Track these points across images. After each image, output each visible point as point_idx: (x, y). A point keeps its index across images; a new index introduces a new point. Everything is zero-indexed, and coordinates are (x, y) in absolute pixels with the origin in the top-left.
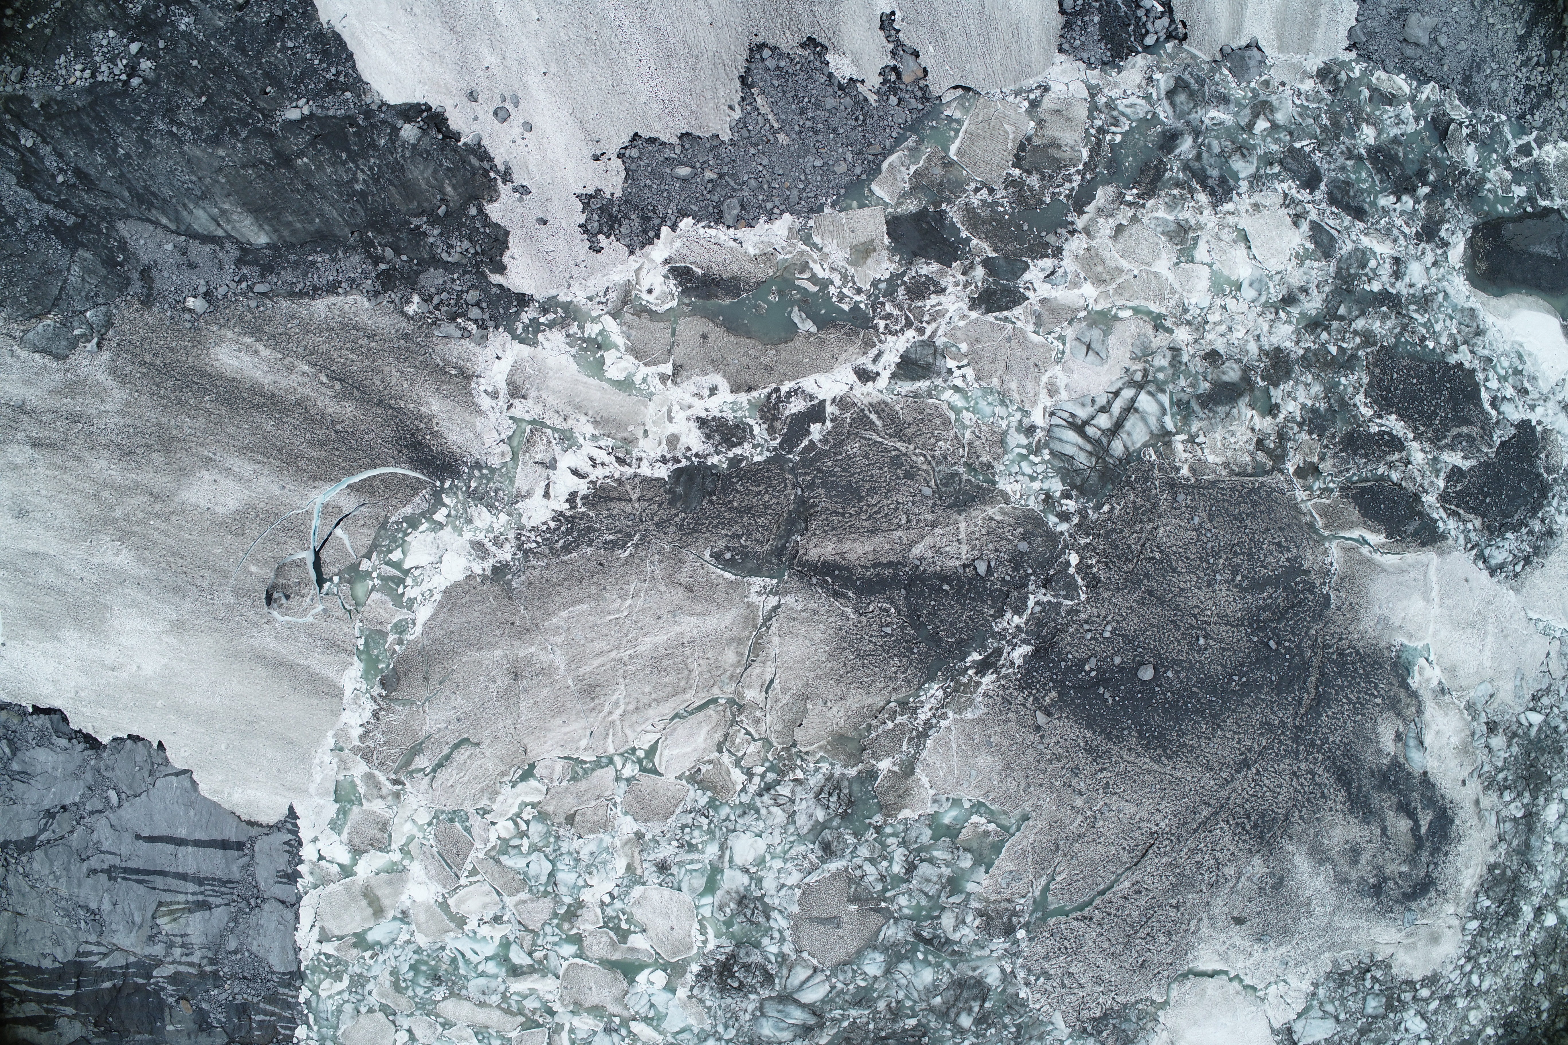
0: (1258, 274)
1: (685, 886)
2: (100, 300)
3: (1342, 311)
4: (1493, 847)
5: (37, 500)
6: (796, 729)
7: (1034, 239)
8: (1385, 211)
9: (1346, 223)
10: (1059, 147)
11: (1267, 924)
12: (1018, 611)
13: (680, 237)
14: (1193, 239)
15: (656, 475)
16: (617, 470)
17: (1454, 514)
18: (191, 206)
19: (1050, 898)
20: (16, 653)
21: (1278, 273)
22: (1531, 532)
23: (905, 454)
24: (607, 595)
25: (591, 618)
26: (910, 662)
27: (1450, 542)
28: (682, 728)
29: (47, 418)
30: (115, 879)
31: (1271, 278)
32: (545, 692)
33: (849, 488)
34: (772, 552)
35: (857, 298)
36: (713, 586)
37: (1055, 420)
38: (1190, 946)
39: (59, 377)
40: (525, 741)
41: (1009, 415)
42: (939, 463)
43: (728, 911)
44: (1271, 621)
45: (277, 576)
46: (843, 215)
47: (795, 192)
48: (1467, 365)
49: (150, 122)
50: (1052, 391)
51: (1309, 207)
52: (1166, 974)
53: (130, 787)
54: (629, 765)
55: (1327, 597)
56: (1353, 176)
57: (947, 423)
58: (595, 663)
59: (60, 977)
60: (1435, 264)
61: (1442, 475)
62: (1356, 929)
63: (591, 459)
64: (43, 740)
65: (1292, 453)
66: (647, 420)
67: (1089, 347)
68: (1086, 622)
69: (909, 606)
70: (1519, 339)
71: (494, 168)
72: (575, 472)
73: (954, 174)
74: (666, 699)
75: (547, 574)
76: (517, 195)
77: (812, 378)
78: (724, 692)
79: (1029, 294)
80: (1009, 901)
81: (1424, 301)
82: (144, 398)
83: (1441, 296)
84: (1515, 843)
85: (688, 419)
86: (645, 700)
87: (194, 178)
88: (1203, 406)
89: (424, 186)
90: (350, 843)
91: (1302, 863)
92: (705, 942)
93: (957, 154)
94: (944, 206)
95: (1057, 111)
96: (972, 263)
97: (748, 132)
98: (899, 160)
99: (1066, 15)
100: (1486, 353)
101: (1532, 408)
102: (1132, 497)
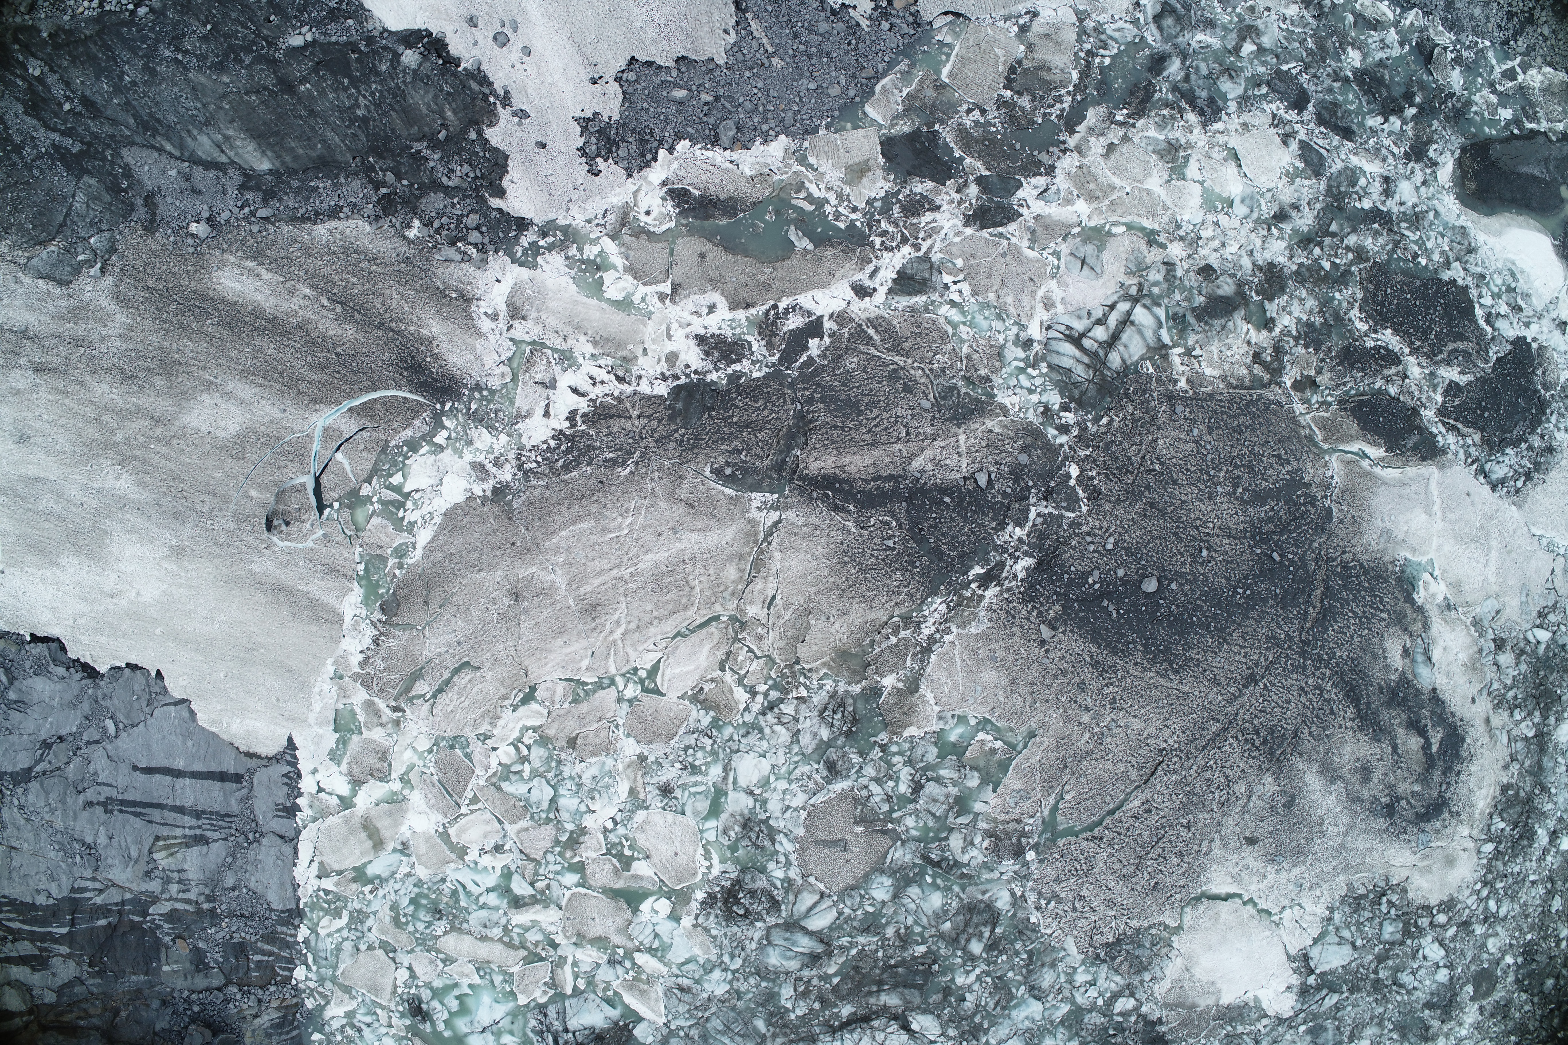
0: (1249, 190)
1: (688, 810)
2: (104, 226)
3: (1334, 227)
4: (1506, 767)
5: (38, 425)
6: (799, 646)
7: (1027, 157)
8: (1373, 132)
9: (1335, 143)
10: (1049, 69)
11: (1279, 844)
12: (1019, 523)
13: (677, 159)
14: (1183, 157)
15: (655, 393)
16: (616, 388)
17: (1452, 428)
18: (195, 132)
19: (1059, 818)
20: (15, 580)
21: (1269, 190)
22: (1530, 448)
23: (903, 368)
24: (608, 513)
25: (592, 537)
26: (913, 576)
27: (1450, 456)
28: (684, 646)
29: (50, 342)
30: (111, 812)
31: (1262, 195)
32: (546, 612)
33: (848, 402)
34: (772, 467)
35: (853, 216)
36: (713, 501)
37: (1052, 334)
38: (1203, 868)
39: (62, 302)
40: (526, 663)
41: (1006, 329)
42: (937, 376)
43: (732, 834)
44: (1274, 533)
45: (277, 502)
46: (837, 136)
47: (790, 114)
48: (1460, 282)
49: (156, 50)
50: (1048, 305)
51: (1297, 127)
52: (1178, 897)
53: (128, 716)
54: (631, 686)
55: (1329, 511)
56: (1340, 98)
57: (944, 336)
58: (597, 582)
59: (54, 914)
60: (1424, 183)
61: (1440, 390)
62: (1370, 850)
63: (591, 378)
64: (40, 669)
65: (1288, 367)
66: (646, 339)
67: (1083, 262)
68: (1088, 534)
69: (910, 518)
70: (1511, 256)
71: (493, 92)
72: (575, 391)
73: (946, 96)
74: (667, 618)
75: (547, 494)
76: (517, 119)
77: (809, 294)
78: (726, 609)
79: (1023, 210)
80: (1018, 821)
81: (1416, 219)
82: (146, 322)
83: (1431, 215)
84: (1527, 763)
85: (687, 337)
86: (647, 618)
87: (199, 105)
88: (1199, 319)
89: (424, 111)
90: (350, 773)
91: (1313, 781)
92: (709, 868)
93: (949, 77)
94: (937, 127)
95: (1047, 36)
96: (966, 181)
97: (743, 56)
98: (892, 82)
100: (1479, 270)
101: (1527, 325)
102: (1130, 409)
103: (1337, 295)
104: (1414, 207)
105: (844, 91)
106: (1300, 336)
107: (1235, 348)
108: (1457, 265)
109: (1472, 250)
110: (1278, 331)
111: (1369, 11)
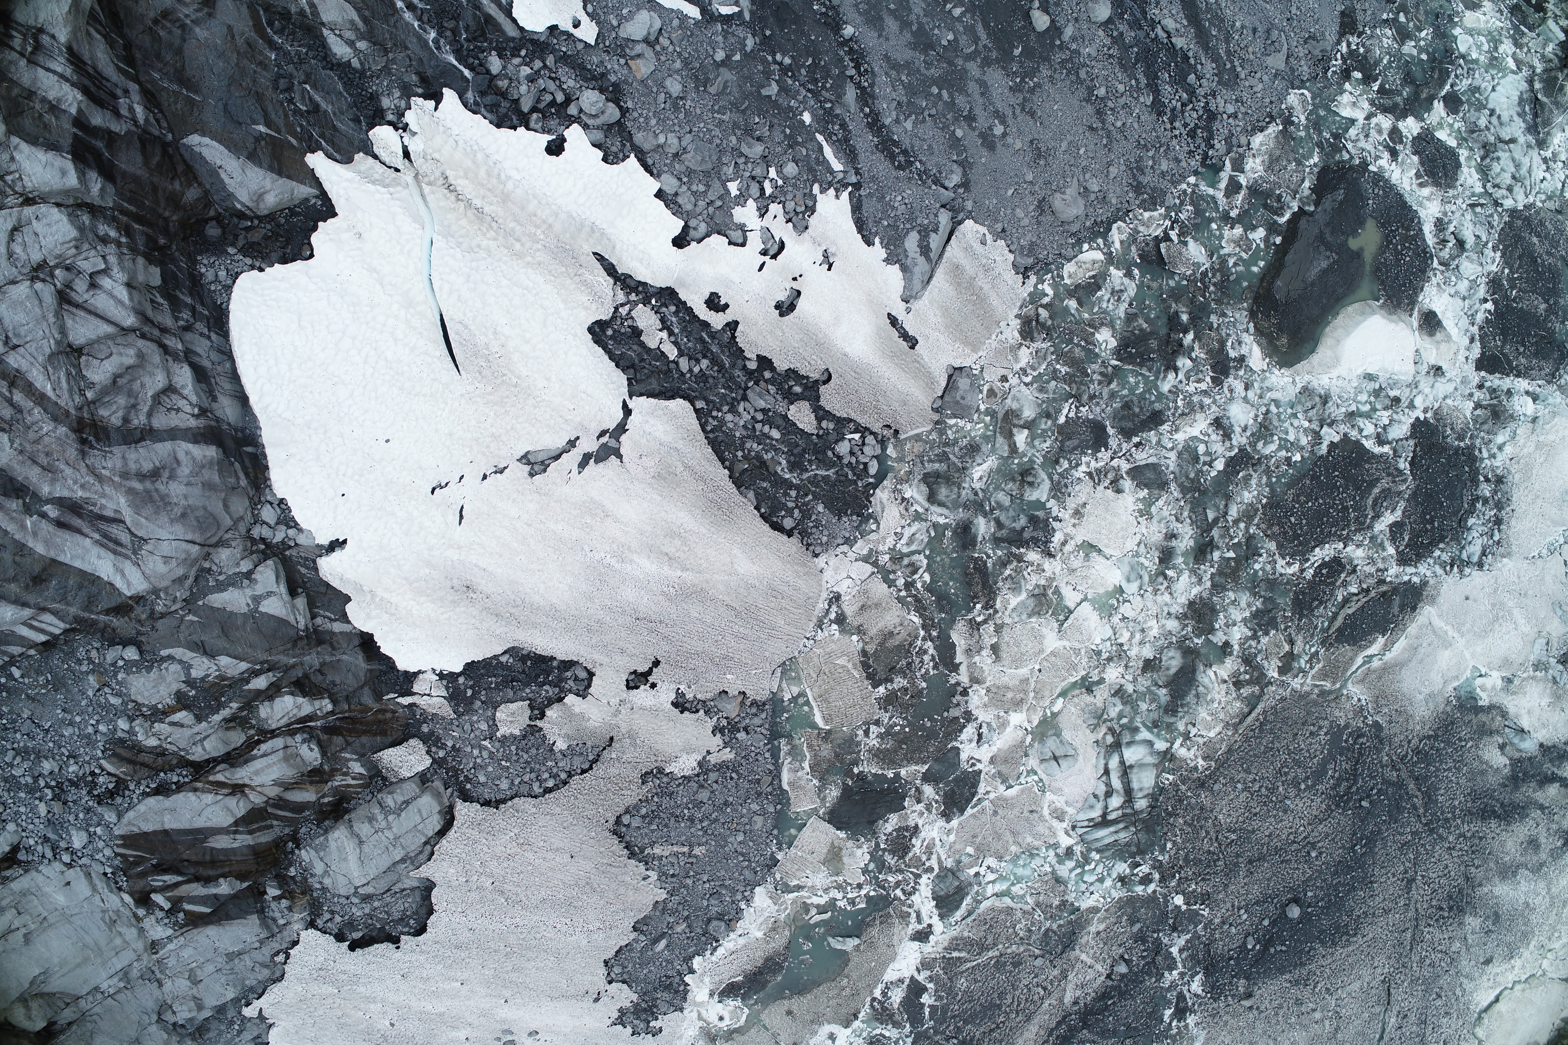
0: (1125, 566)
3: (1211, 515)
7: (942, 725)
8: (1175, 391)
9: (1154, 440)
10: (891, 634)
12: (1171, 967)
13: (702, 975)
14: (1053, 593)
17: (1418, 562)
21: (1139, 545)
22: (1484, 499)
23: (1001, 955)
27: (1432, 582)
33: (985, 1009)
35: (863, 892)
37: (1080, 831)
38: (1467, 1004)
41: (1045, 859)
42: (1029, 938)
44: (1350, 788)
46: (793, 849)
47: (746, 872)
48: (1337, 439)
50: (1060, 816)
51: (1115, 463)
55: (1376, 724)
56: (1125, 392)
57: (1009, 911)
60: (1246, 387)
61: (1387, 544)
65: (1266, 664)
67: (1056, 758)
68: (1223, 923)
70: (1359, 371)
73: (838, 738)
77: (889, 970)
79: (979, 766)
81: (1265, 429)
83: (1273, 409)
88: (1174, 709)
91: (1502, 890)
93: (826, 723)
94: (856, 771)
95: (863, 608)
96: (917, 789)
97: (673, 876)
98: (790, 770)
99: (796, 532)
100: (1343, 410)
101: (1412, 406)
102: (1181, 821)
103: (1257, 566)
104: (1255, 420)
105: (763, 813)
106: (1255, 632)
107: (1217, 697)
108: (1325, 429)
109: (1325, 399)
110: (1236, 647)
111: (1080, 275)
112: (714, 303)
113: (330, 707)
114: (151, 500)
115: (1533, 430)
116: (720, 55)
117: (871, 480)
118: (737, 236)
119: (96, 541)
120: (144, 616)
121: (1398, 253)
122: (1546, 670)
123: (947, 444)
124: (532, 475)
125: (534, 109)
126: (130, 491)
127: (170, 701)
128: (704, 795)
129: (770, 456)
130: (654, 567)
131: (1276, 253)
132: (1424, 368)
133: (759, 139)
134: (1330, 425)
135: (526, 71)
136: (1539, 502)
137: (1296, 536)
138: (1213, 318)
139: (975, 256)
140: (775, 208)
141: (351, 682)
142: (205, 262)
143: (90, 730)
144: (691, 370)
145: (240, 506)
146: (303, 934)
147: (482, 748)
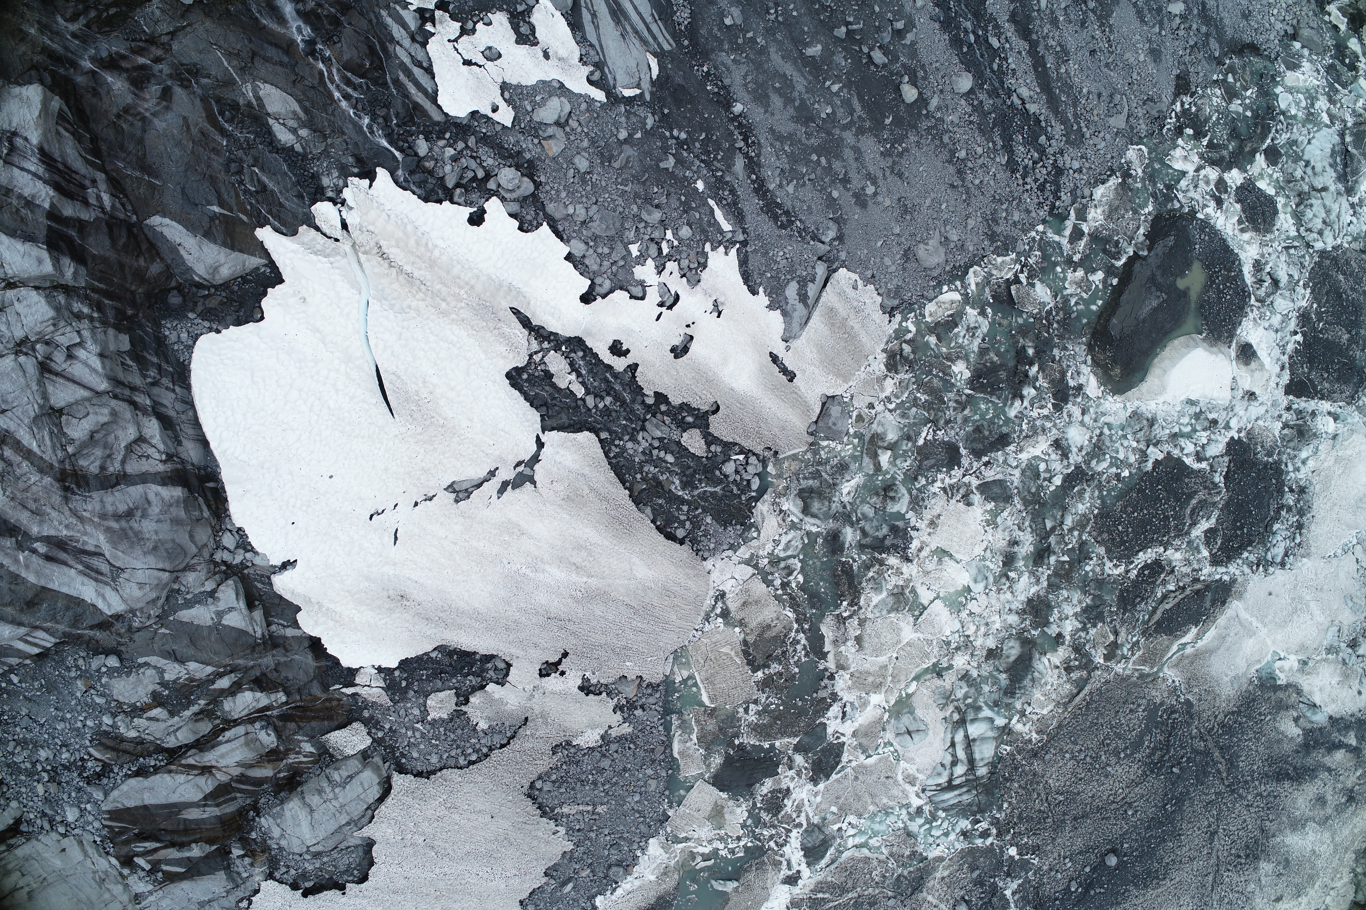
3: (1049, 524)
8: (1021, 416)
10: (769, 626)
14: (910, 592)
17: (1228, 562)
21: (985, 550)
22: (1288, 508)
23: (859, 897)
27: (1240, 579)
35: (742, 843)
42: (883, 882)
44: (1163, 756)
46: (682, 807)
47: (642, 827)
48: (1161, 457)
50: (912, 781)
51: (966, 479)
55: (1188, 702)
56: (977, 417)
57: (867, 860)
61: (1202, 547)
65: (1093, 652)
67: (909, 733)
68: (1051, 870)
70: (1183, 394)
73: (722, 714)
77: (763, 908)
79: (843, 739)
83: (1106, 431)
91: (1292, 840)
93: (712, 702)
94: (737, 742)
95: (745, 604)
96: (789, 758)
97: (579, 830)
98: (680, 741)
99: (687, 540)
100: (1168, 431)
101: (1227, 427)
102: (1016, 785)
104: (1090, 441)
105: (657, 777)
106: (1085, 624)
107: (1050, 680)
108: (1151, 448)
109: (1152, 422)
110: (1068, 638)
111: (940, 314)
112: (617, 349)
113: (284, 699)
114: (127, 536)
115: (1334, 446)
116: (623, 135)
117: (754, 494)
118: (637, 291)
119: (81, 572)
120: (123, 631)
121: (1220, 292)
122: (1337, 653)
123: (819, 463)
124: (457, 501)
125: (458, 185)
126: (108, 530)
127: (147, 700)
128: (605, 763)
129: (665, 477)
130: (564, 575)
131: (1113, 292)
132: (1240, 393)
133: (657, 206)
134: (1155, 445)
135: (450, 152)
136: (1336, 509)
137: (1123, 543)
138: (1056, 352)
139: (847, 299)
140: (671, 266)
141: (302, 678)
142: (169, 325)
143: (79, 724)
144: (596, 406)
145: (203, 535)
146: (263, 884)
147: (414, 730)
